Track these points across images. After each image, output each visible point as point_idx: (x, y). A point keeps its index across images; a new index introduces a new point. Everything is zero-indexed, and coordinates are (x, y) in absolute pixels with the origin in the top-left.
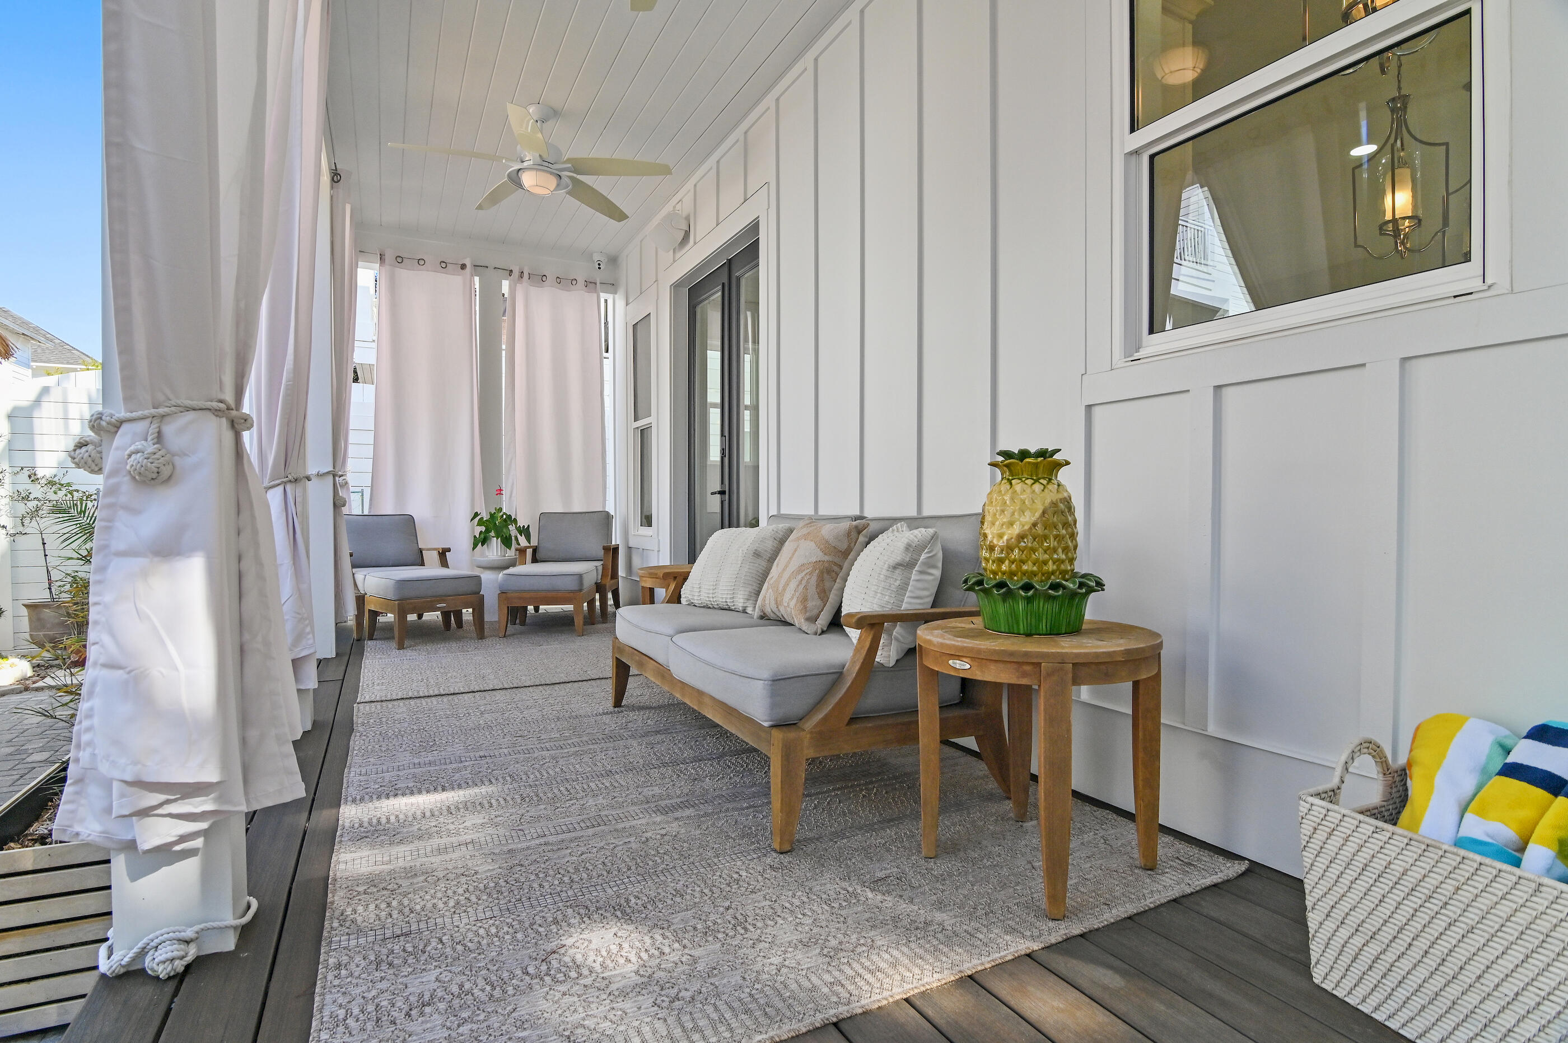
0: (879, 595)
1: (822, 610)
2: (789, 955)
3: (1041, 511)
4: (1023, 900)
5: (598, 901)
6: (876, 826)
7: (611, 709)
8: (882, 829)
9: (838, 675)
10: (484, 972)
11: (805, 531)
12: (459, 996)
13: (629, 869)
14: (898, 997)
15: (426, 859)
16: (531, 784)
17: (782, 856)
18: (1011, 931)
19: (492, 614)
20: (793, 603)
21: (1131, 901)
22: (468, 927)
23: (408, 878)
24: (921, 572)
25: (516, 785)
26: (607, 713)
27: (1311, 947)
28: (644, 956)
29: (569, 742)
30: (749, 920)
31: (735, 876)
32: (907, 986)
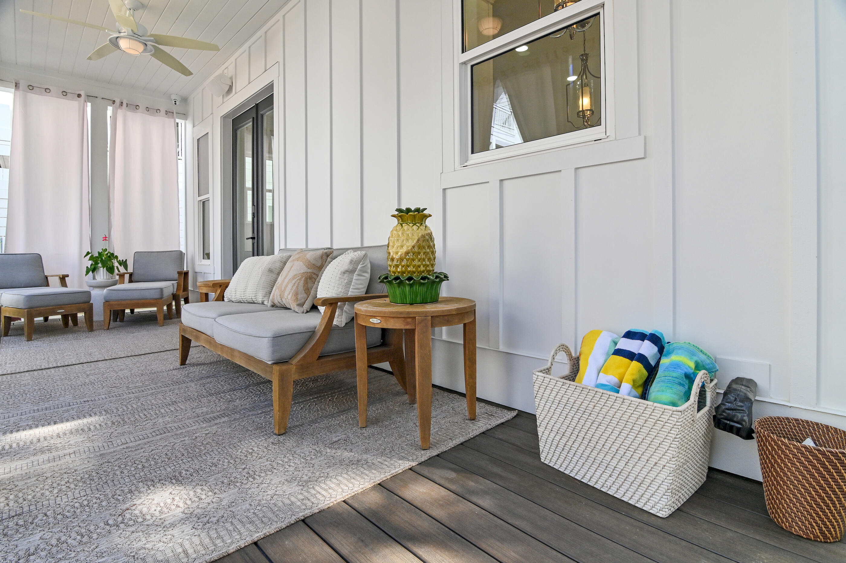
0: (336, 288)
1: (307, 300)
2: (279, 488)
3: (417, 240)
4: (409, 443)
5: (160, 476)
6: (335, 415)
7: (179, 366)
8: (339, 416)
9: (312, 332)
10: (77, 528)
11: (297, 256)
12: (57, 545)
13: (183, 455)
14: (339, 501)
15: (39, 467)
16: (120, 414)
17: (280, 437)
18: (402, 458)
19: (99, 315)
20: (289, 297)
21: (463, 436)
22: (67, 503)
23: (24, 480)
24: (359, 275)
25: (108, 416)
26: (176, 369)
27: (540, 444)
28: (189, 502)
29: (148, 387)
30: (257, 473)
31: (250, 451)
32: (344, 494)
